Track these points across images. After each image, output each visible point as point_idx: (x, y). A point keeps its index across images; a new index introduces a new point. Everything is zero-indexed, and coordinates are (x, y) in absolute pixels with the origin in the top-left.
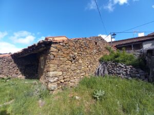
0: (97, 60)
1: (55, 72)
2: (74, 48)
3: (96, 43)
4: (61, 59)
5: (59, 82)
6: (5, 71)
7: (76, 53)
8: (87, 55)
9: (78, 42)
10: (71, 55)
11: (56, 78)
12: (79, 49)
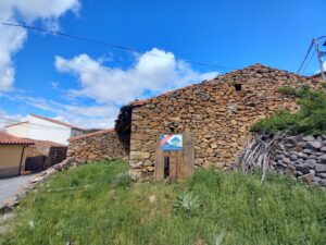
0: (242, 130)
1: (138, 153)
2: (172, 109)
3: (238, 87)
4: (148, 130)
5: (144, 170)
6: (110, 150)
7: (177, 119)
8: (206, 120)
9: (182, 96)
10: (166, 123)
11: (140, 163)
12: (183, 110)
